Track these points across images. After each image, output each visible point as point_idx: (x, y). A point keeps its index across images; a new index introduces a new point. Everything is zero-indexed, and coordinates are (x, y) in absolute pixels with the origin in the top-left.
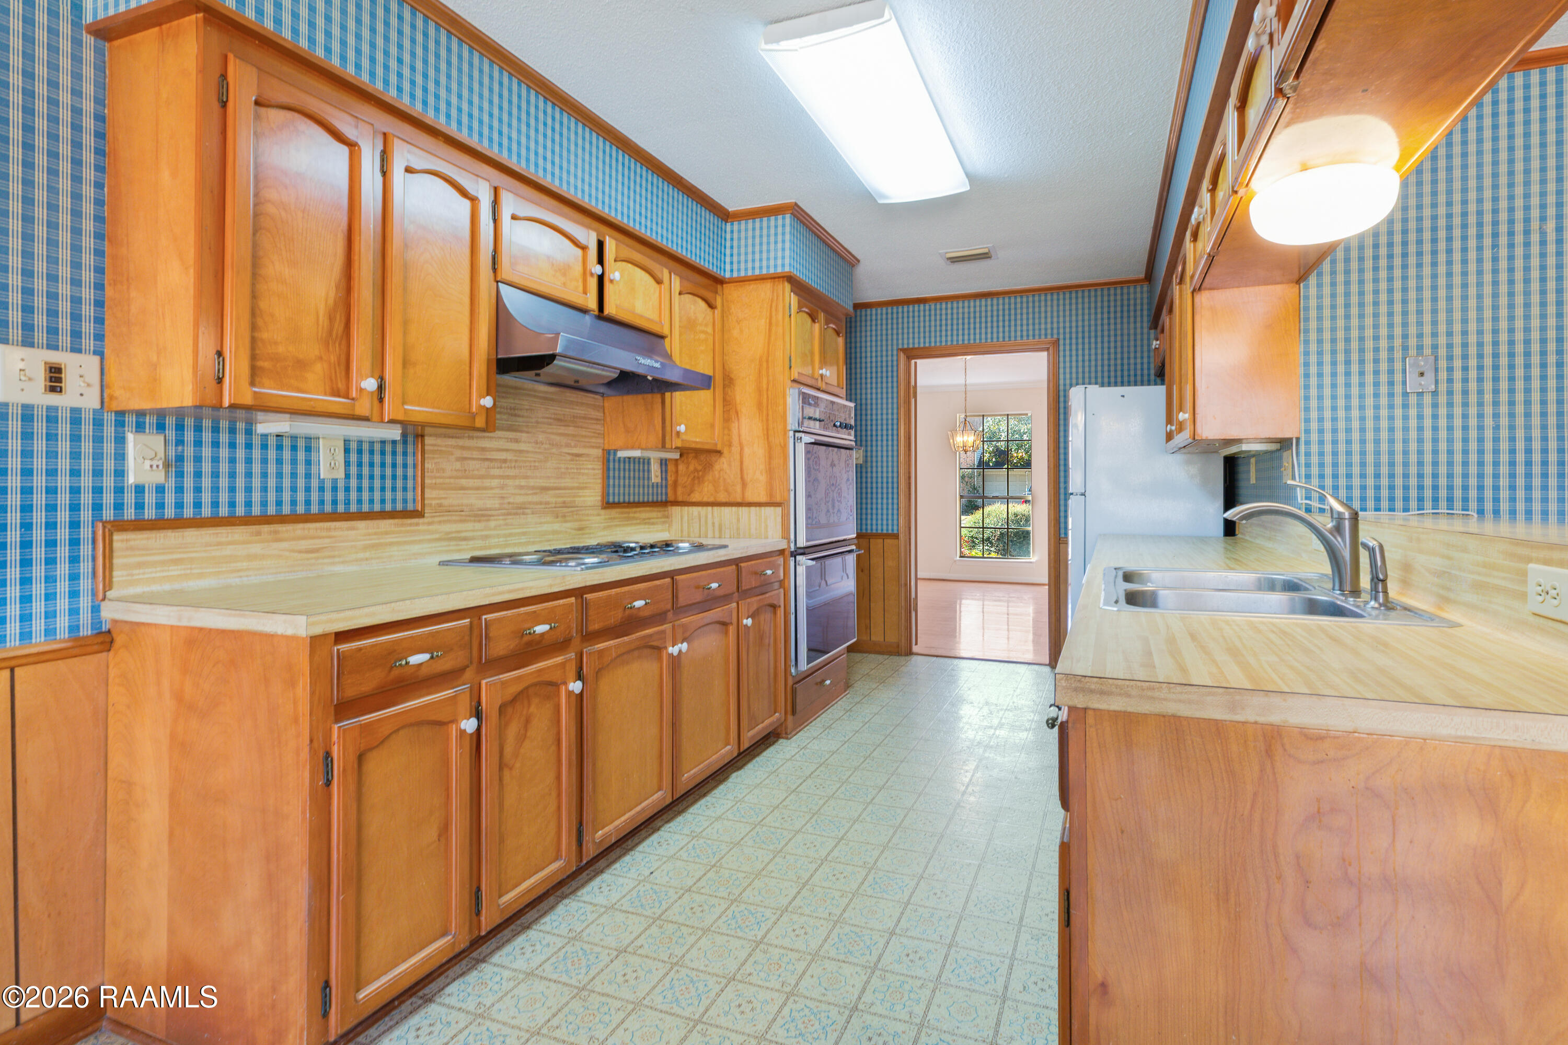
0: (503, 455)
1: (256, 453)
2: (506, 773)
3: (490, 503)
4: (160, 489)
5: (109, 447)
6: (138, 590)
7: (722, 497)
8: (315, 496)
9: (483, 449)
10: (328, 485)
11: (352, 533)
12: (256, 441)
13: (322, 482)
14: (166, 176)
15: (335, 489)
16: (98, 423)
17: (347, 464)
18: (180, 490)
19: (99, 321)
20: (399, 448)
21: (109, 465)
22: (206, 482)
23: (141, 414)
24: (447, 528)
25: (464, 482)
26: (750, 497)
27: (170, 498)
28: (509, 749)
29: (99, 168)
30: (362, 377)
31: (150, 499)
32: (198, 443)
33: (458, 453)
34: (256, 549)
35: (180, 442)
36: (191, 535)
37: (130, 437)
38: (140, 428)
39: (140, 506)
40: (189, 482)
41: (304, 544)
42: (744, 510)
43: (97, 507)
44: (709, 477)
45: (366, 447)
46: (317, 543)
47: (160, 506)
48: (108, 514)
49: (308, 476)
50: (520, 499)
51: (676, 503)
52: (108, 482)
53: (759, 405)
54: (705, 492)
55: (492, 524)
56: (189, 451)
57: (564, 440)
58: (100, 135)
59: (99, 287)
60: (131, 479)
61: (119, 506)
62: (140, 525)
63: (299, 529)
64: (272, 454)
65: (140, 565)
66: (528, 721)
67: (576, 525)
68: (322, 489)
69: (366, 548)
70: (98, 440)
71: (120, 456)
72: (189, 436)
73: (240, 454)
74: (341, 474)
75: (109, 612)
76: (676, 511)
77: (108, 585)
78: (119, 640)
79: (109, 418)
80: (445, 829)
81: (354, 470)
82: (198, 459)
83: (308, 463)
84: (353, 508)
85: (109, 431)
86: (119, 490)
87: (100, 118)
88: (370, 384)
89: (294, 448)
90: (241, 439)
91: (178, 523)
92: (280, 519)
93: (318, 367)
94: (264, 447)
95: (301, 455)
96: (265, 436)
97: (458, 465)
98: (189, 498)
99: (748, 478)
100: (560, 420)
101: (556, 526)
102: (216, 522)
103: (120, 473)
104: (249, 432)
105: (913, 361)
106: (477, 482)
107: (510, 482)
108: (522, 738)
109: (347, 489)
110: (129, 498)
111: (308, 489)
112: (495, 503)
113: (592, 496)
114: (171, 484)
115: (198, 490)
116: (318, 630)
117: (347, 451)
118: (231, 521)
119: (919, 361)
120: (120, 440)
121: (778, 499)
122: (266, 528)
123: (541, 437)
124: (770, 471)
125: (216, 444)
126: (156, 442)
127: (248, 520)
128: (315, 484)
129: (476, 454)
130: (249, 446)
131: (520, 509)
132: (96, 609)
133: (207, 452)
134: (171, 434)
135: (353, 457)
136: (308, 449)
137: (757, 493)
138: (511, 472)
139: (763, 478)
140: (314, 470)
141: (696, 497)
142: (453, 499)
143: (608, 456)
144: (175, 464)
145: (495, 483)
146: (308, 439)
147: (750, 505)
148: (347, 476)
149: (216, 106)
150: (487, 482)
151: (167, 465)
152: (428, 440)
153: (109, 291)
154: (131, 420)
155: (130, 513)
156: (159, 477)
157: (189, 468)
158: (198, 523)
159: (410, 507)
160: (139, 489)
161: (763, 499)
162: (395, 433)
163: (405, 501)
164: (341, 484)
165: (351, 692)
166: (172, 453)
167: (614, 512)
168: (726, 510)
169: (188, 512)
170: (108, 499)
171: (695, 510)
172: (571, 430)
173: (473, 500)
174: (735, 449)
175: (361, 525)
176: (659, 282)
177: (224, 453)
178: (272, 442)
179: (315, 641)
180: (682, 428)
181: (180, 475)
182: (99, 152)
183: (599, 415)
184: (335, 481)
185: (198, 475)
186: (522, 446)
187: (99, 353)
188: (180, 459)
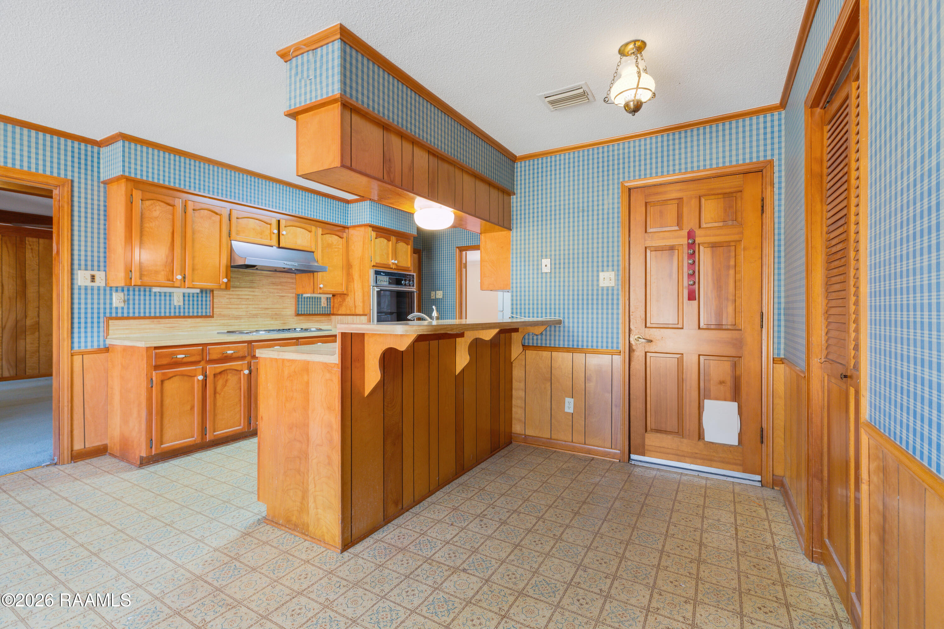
0: (247, 297)
1: (153, 298)
2: (218, 396)
3: (241, 314)
4: (123, 308)
5: (108, 297)
6: (116, 336)
7: (348, 312)
8: (172, 311)
9: (238, 295)
10: (177, 307)
11: (186, 323)
12: (153, 294)
13: (175, 306)
14: (118, 223)
15: (180, 308)
16: (105, 290)
17: (184, 300)
18: (128, 308)
19: (105, 262)
20: (200, 295)
21: (108, 301)
22: (137, 306)
23: (117, 287)
24: (223, 321)
25: (230, 306)
26: (358, 312)
27: (125, 311)
28: (219, 388)
29: (105, 220)
30: (177, 275)
31: (120, 311)
32: (134, 295)
33: (228, 296)
34: (152, 326)
35: (128, 295)
36: (132, 322)
37: (114, 294)
38: (117, 291)
39: (117, 313)
40: (131, 306)
41: (168, 325)
42: (355, 317)
43: (105, 313)
44: (344, 304)
45: (191, 295)
46: (173, 325)
47: (123, 313)
48: (108, 315)
49: (170, 304)
50: (254, 312)
51: (333, 314)
52: (108, 306)
53: (360, 276)
54: (342, 310)
55: (242, 321)
56: (131, 297)
57: (276, 291)
58: (105, 211)
59: (105, 252)
60: (114, 305)
61: (111, 313)
62: (117, 318)
63: (167, 320)
64: (158, 298)
65: (117, 329)
66: (227, 381)
67: (282, 322)
68: (175, 308)
69: (191, 327)
70: (105, 294)
71: (111, 299)
72: (131, 293)
73: (147, 298)
74: (182, 304)
75: (108, 342)
76: (333, 317)
77: (108, 334)
78: (110, 350)
79: (108, 289)
80: (192, 408)
81: (186, 302)
82: (134, 300)
83: (170, 300)
84: (186, 314)
85: (108, 292)
86: (111, 308)
87: (105, 206)
88: (179, 277)
89: (165, 296)
90: (147, 293)
91: (128, 318)
92: (161, 317)
93: (163, 273)
94: (155, 296)
95: (168, 298)
96: (155, 292)
97: (228, 300)
98: (131, 311)
99: (357, 305)
100: (273, 284)
101: (272, 322)
102: (139, 318)
103: (111, 304)
104: (150, 291)
105: (464, 252)
106: (236, 306)
107: (251, 306)
108: (224, 386)
109: (184, 308)
110: (114, 311)
111: (170, 308)
112: (244, 313)
113: (291, 311)
114: (126, 307)
115: (134, 308)
116: (148, 346)
117: (184, 296)
118: (145, 318)
119: (468, 252)
120: (111, 295)
121: (366, 313)
122: (155, 320)
123: (264, 290)
124: (364, 302)
125: (139, 295)
126: (121, 295)
127: (150, 318)
128: (172, 307)
129: (235, 297)
130: (150, 295)
131: (255, 316)
132: (104, 341)
133: (137, 297)
134: (126, 292)
135: (186, 298)
136: (170, 296)
137: (359, 311)
138: (251, 303)
139: (361, 305)
140: (172, 302)
141: (340, 312)
142: (226, 312)
143: (298, 297)
144: (127, 301)
145: (244, 306)
146: (170, 293)
147: (357, 315)
148: (184, 304)
149: (129, 203)
150: (240, 306)
151: (124, 301)
152: (215, 292)
153: (107, 254)
154: (114, 289)
155: (114, 315)
156: (122, 305)
157: (131, 302)
158: (134, 318)
159: (208, 314)
160: (117, 308)
161: (361, 313)
162: (198, 291)
163: (206, 312)
164: (182, 307)
165: (159, 363)
166: (126, 298)
167: (301, 318)
168: (349, 317)
169: (131, 315)
170: (108, 311)
171: (339, 317)
172: (279, 287)
173: (235, 312)
174: (353, 293)
175: (189, 320)
176: (310, 232)
177: (142, 298)
178: (158, 294)
179: (148, 349)
180: (321, 286)
181: (129, 304)
182: (105, 215)
183: (294, 281)
184: (180, 306)
185: (134, 304)
186: (256, 294)
187: (105, 271)
188: (128, 300)
